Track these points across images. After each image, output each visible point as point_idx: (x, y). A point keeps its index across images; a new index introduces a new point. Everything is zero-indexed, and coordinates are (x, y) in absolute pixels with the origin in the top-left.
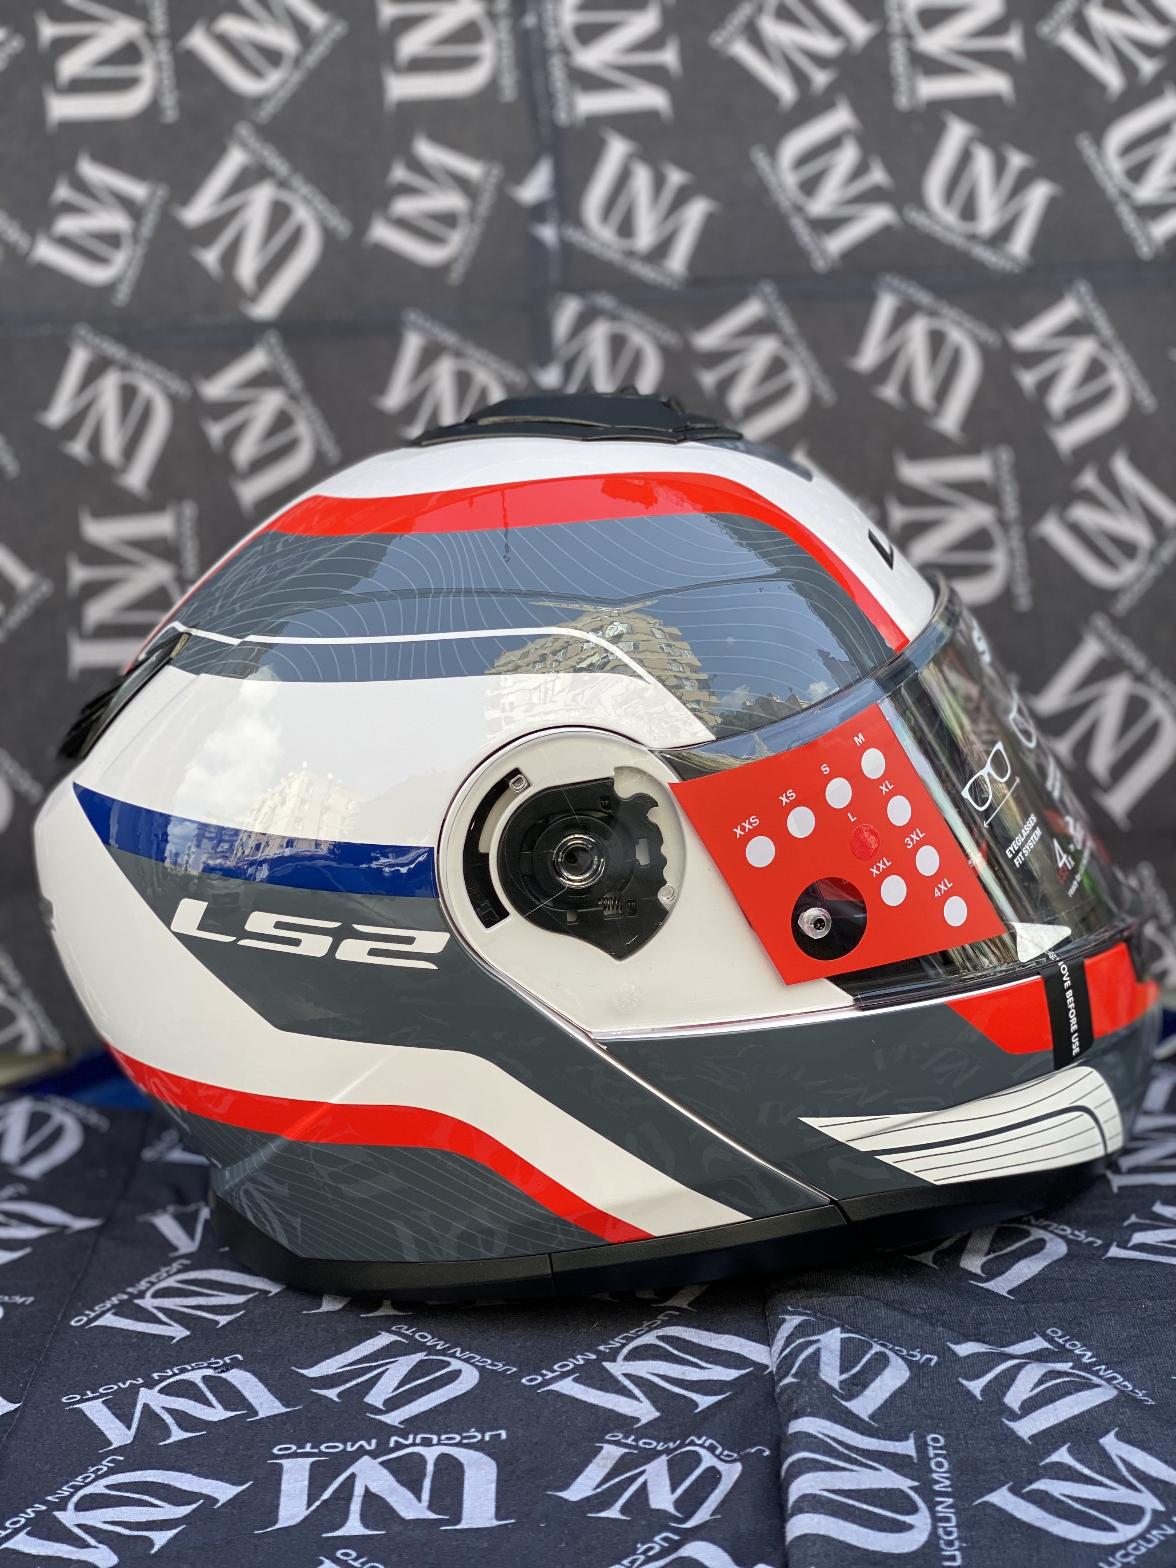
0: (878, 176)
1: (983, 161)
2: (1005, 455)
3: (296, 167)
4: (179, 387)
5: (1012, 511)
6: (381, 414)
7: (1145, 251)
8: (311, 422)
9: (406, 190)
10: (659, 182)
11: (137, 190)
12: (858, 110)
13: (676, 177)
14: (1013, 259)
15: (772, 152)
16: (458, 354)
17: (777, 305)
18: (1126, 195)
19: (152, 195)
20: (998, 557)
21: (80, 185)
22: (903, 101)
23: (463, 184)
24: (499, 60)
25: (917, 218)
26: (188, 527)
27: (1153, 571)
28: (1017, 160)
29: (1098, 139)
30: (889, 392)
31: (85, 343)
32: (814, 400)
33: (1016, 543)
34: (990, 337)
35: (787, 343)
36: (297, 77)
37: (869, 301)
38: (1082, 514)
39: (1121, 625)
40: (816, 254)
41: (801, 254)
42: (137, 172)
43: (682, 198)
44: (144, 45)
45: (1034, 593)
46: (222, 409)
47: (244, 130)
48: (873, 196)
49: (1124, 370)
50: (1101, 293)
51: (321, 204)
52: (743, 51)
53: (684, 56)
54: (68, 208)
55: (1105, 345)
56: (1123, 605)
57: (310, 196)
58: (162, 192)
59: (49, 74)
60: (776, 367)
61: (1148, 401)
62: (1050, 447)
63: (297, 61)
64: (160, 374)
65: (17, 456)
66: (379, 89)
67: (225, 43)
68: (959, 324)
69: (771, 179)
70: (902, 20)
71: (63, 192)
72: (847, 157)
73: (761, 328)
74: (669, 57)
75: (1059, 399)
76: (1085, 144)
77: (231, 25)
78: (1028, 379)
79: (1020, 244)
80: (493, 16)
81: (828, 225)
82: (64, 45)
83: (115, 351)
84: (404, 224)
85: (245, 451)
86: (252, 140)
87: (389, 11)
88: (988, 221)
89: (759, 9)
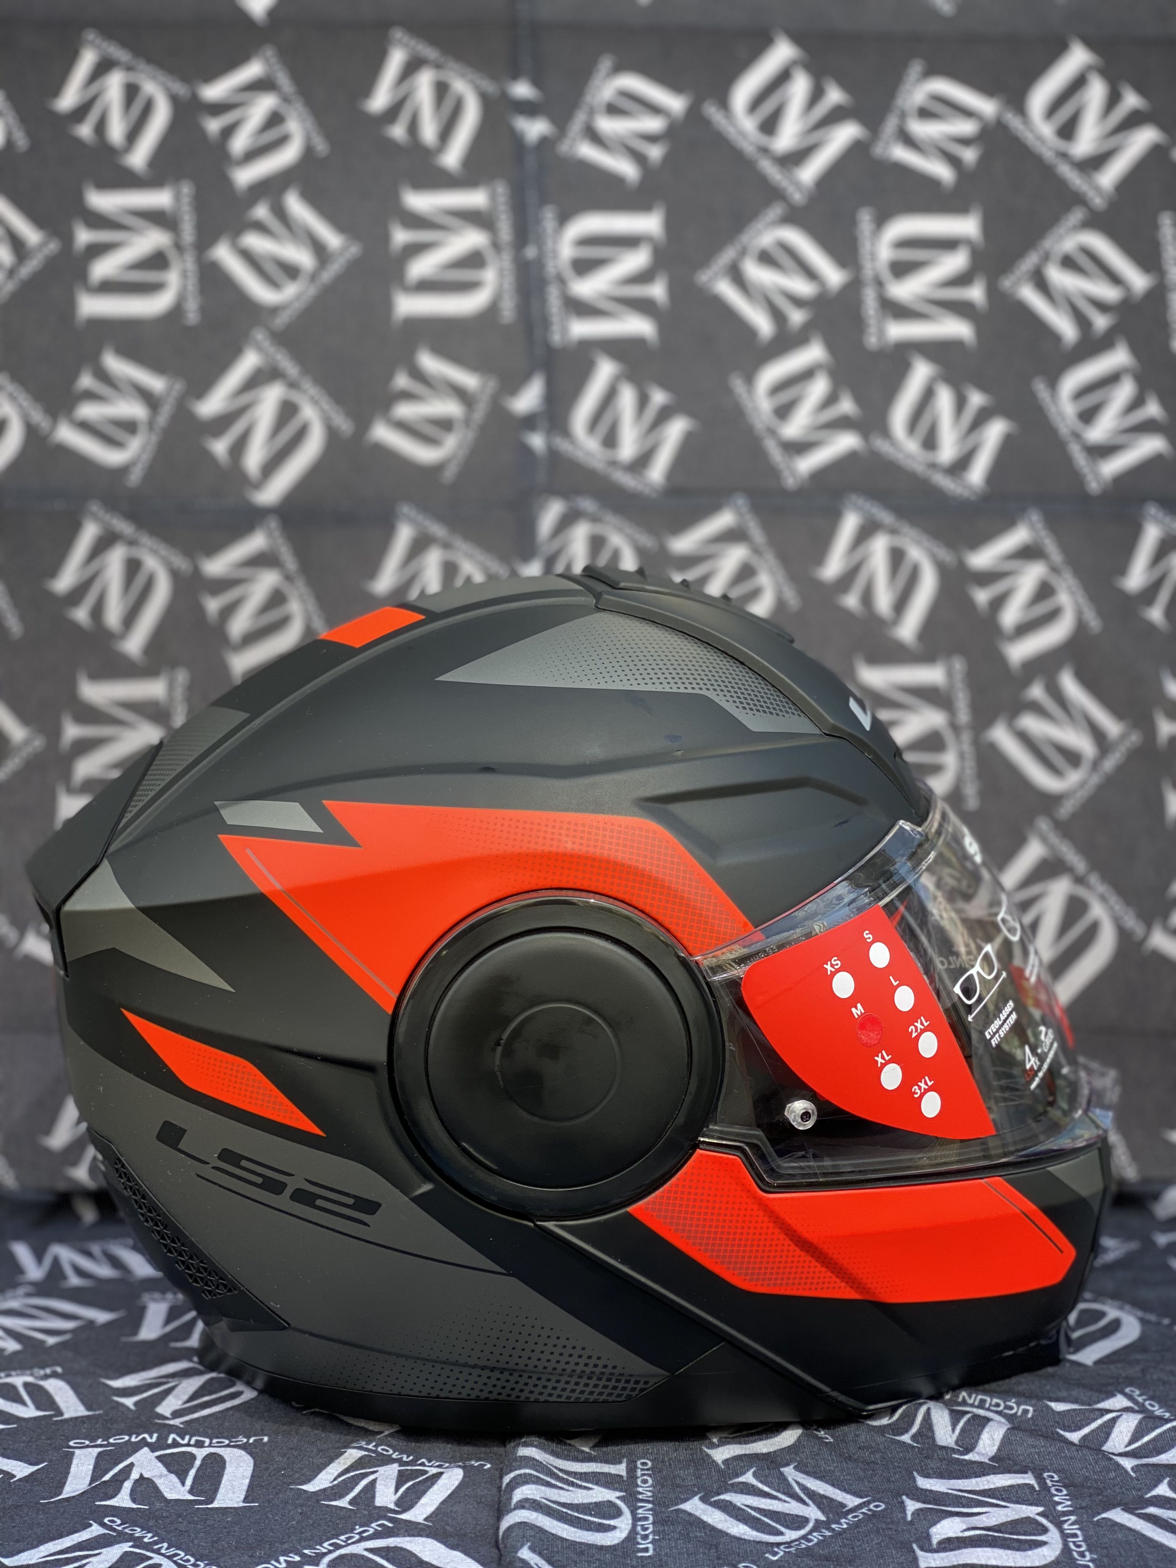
0: (847, 406)
1: (945, 399)
2: (959, 665)
3: (306, 370)
4: (181, 563)
5: (964, 717)
6: (370, 597)
7: (1094, 486)
8: (303, 601)
9: (407, 396)
10: (643, 401)
11: (156, 383)
12: (830, 347)
14: (969, 487)
15: (750, 379)
16: (446, 546)
17: (748, 517)
18: (1077, 436)
19: (169, 389)
20: (949, 759)
21: (103, 376)
22: (872, 341)
23: (460, 393)
24: (501, 285)
25: (881, 445)
26: (179, 693)
27: (1095, 780)
28: (976, 399)
29: (1053, 383)
30: (851, 601)
31: (96, 518)
33: (967, 747)
34: (946, 555)
35: (756, 551)
36: (312, 291)
37: (834, 518)
38: (1030, 723)
39: (1064, 828)
40: (786, 473)
41: (773, 472)
42: (156, 366)
43: (664, 416)
44: (172, 255)
45: (982, 794)
46: (220, 585)
47: (260, 335)
48: (843, 424)
49: (1072, 593)
50: (1053, 522)
51: (326, 404)
52: (726, 289)
53: (673, 289)
54: (90, 396)
55: (1054, 569)
56: (1066, 810)
57: (317, 398)
58: (179, 387)
59: (82, 275)
60: (745, 572)
61: (1094, 623)
62: (1001, 660)
63: (314, 277)
64: (164, 550)
65: (22, 618)
66: (388, 305)
67: (249, 257)
68: (918, 543)
69: (747, 404)
70: (874, 269)
71: (86, 381)
72: (819, 387)
73: (732, 536)
74: (658, 291)
75: (1010, 616)
76: (1040, 388)
77: (254, 241)
78: (982, 596)
79: (977, 474)
80: (496, 246)
81: (799, 448)
82: (97, 250)
83: (125, 527)
84: (404, 427)
85: (239, 625)
86: (266, 344)
87: (401, 236)
88: (948, 451)
89: (743, 253)
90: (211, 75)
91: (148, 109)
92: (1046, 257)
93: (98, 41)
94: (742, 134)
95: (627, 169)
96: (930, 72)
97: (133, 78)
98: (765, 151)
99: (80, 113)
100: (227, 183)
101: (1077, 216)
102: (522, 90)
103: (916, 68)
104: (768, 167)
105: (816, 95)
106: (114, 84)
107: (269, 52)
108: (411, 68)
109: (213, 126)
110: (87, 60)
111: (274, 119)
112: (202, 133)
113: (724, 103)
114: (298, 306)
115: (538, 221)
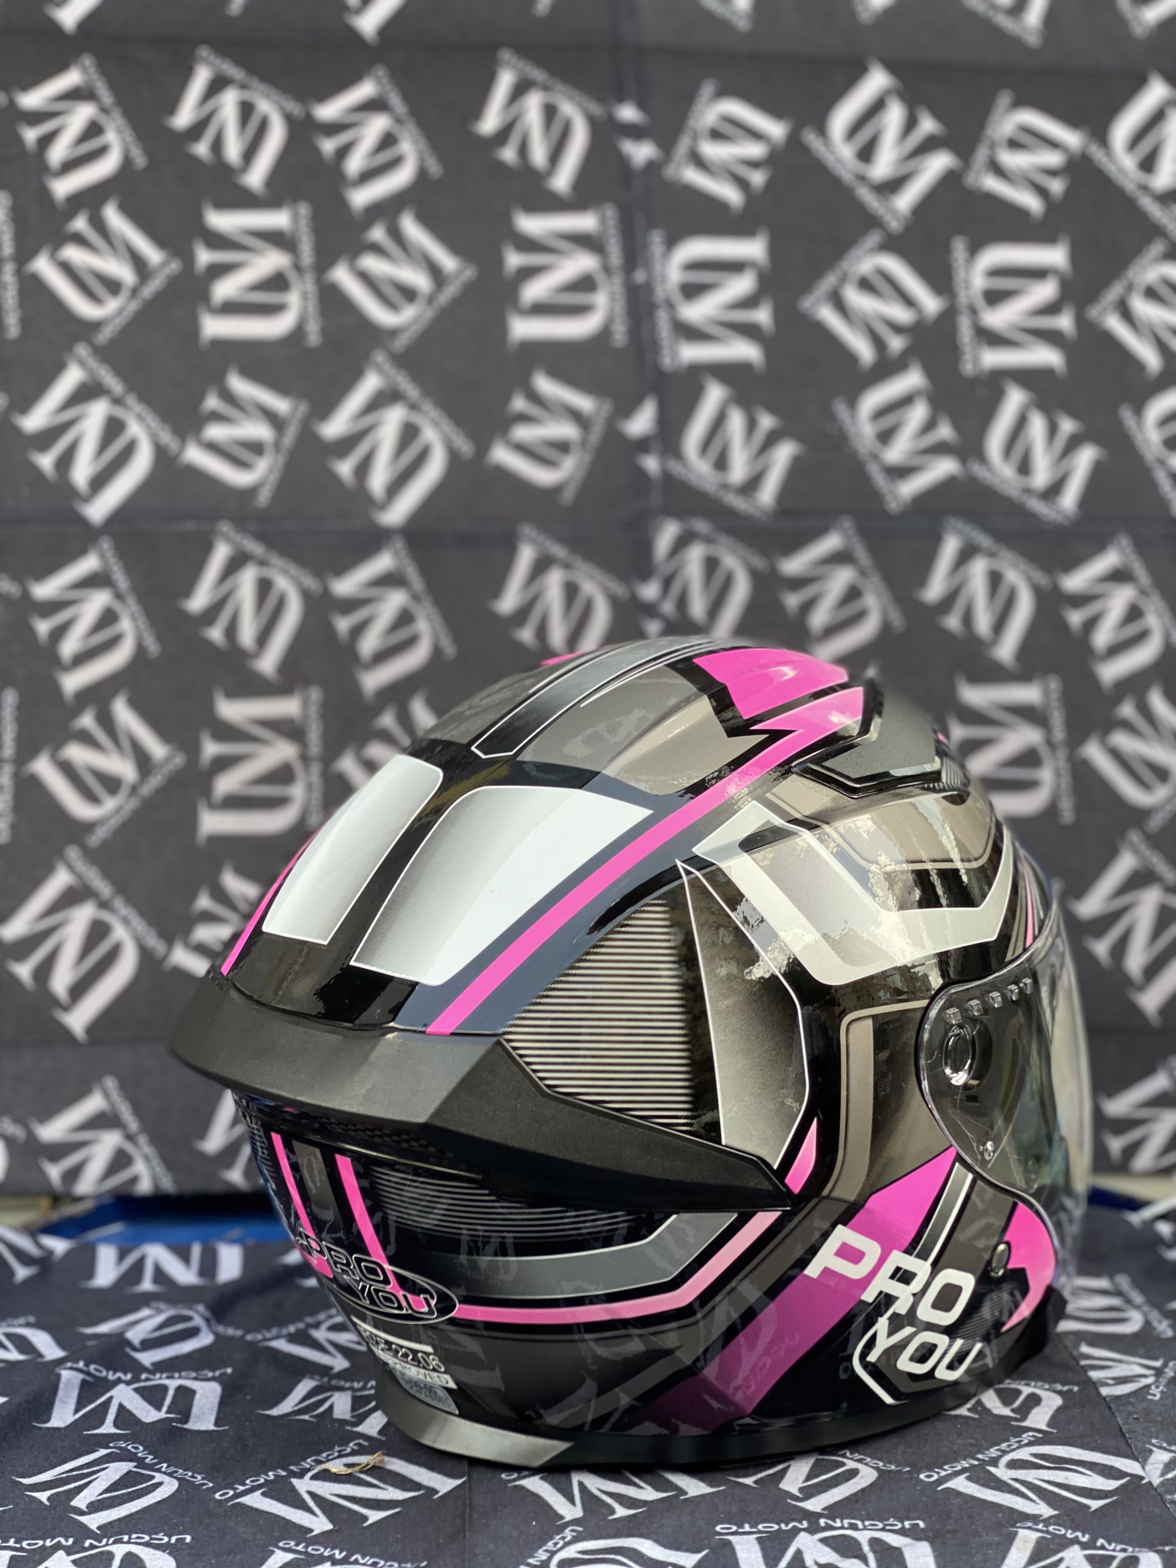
0: (945, 431)
1: (1037, 425)
2: (1054, 684)
3: (427, 391)
4: (311, 583)
5: (1059, 733)
6: (495, 618)
8: (431, 621)
9: (524, 418)
10: (751, 425)
11: (280, 405)
12: (929, 372)
13: (767, 422)
14: (1062, 512)
15: (852, 403)
16: (567, 566)
17: (855, 539)
18: (1163, 464)
19: (294, 410)
20: (1046, 774)
21: (228, 397)
22: (968, 368)
23: (576, 416)
24: (612, 309)
25: (978, 470)
26: (314, 710)
28: (1067, 426)
29: (1139, 411)
30: (953, 622)
31: (227, 539)
32: (886, 627)
33: (1062, 763)
34: (1042, 579)
35: (863, 573)
36: (429, 314)
37: (935, 541)
38: (1121, 740)
39: (1154, 840)
40: (888, 497)
41: (877, 496)
42: (280, 388)
43: (772, 440)
44: (292, 276)
45: (1078, 808)
46: (349, 605)
47: (380, 357)
48: (941, 449)
49: (1160, 615)
50: (1141, 546)
51: (447, 426)
52: (828, 315)
53: (778, 315)
54: (217, 417)
55: (1143, 592)
56: (1155, 823)
57: (438, 420)
58: (303, 408)
59: (204, 296)
60: (852, 594)
62: (1094, 680)
63: (431, 299)
64: (294, 569)
65: (159, 638)
66: (502, 328)
67: (366, 278)
68: (1016, 566)
69: (851, 430)
70: (968, 297)
71: (212, 402)
72: (918, 413)
73: (840, 558)
74: (763, 316)
75: (1102, 637)
76: (1127, 415)
77: (371, 263)
78: (1075, 618)
79: (1069, 499)
80: (606, 269)
81: (900, 472)
82: (219, 271)
83: (255, 547)
84: (523, 449)
85: (369, 644)
86: (387, 366)
87: (514, 260)
88: (1041, 477)
89: (844, 279)
90: (325, 94)
91: (263, 128)
92: (1130, 288)
93: (212, 58)
94: (839, 160)
95: (731, 194)
96: (1019, 103)
97: (247, 96)
98: (862, 178)
99: (197, 130)
100: (343, 204)
101: (1157, 248)
102: (628, 113)
103: (1004, 99)
104: (865, 195)
105: (910, 124)
106: (229, 101)
107: (381, 71)
108: (519, 90)
109: (328, 146)
110: (201, 78)
111: (388, 141)
112: (316, 152)
113: (822, 130)
114: (417, 328)
115: (646, 246)
